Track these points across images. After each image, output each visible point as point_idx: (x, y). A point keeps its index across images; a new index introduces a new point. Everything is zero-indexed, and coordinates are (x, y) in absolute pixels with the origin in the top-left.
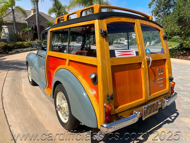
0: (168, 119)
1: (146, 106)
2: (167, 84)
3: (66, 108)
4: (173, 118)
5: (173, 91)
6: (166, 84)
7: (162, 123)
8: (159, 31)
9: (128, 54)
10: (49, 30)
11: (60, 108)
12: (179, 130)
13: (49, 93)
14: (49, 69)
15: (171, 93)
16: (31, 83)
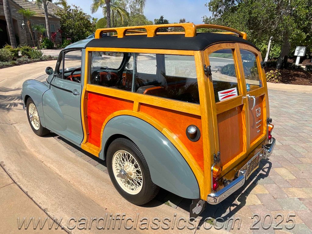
0: (261, 172)
1: (250, 162)
2: (265, 128)
3: (135, 173)
4: (266, 170)
5: (271, 136)
6: (263, 128)
7: (255, 179)
8: (256, 55)
10: (85, 48)
11: (125, 174)
12: (278, 186)
13: (94, 152)
14: (88, 113)
15: (268, 139)
16: (38, 133)
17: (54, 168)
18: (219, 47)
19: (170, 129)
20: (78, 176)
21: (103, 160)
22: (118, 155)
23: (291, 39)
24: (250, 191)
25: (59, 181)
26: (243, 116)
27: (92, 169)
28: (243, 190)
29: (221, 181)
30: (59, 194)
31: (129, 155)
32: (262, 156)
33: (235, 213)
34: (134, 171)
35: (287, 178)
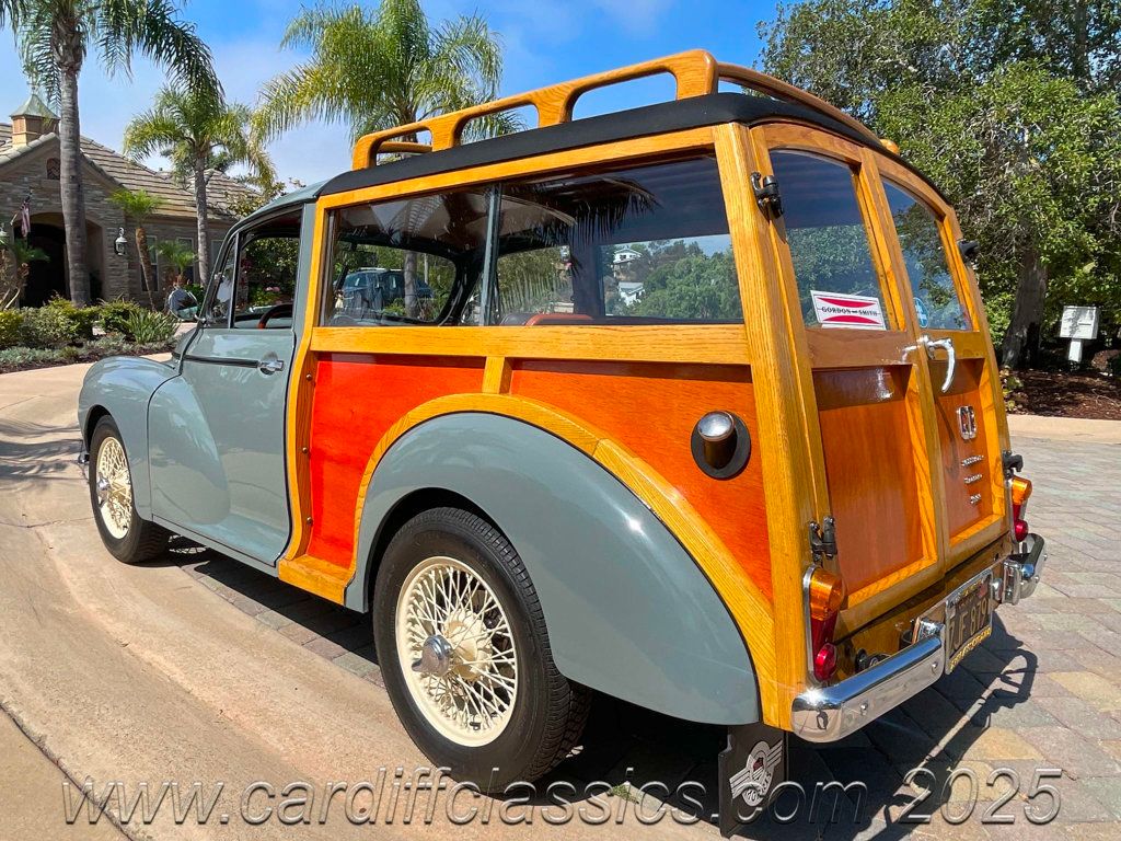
0: (997, 684)
1: (955, 596)
2: (997, 493)
3: (485, 649)
4: (1018, 678)
5: (1025, 525)
6: (990, 494)
7: (976, 707)
8: (941, 217)
9: (858, 315)
10: (313, 201)
11: (446, 652)
12: (1076, 732)
13: (325, 583)
14: (314, 434)
15: (1014, 537)
16: (123, 549)
17: (168, 665)
18: (804, 136)
19: (628, 444)
20: (257, 693)
21: (361, 611)
22: (422, 583)
23: (1045, 253)
24: (965, 751)
25: (179, 706)
26: (913, 413)
27: (315, 670)
28: (932, 748)
29: (847, 653)
30: (172, 745)
31: (463, 574)
32: (1001, 586)
33: (910, 832)
34: (481, 644)
35: (1109, 708)
